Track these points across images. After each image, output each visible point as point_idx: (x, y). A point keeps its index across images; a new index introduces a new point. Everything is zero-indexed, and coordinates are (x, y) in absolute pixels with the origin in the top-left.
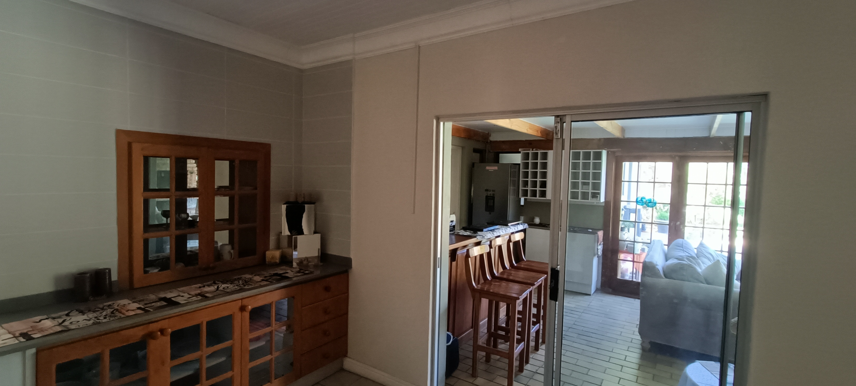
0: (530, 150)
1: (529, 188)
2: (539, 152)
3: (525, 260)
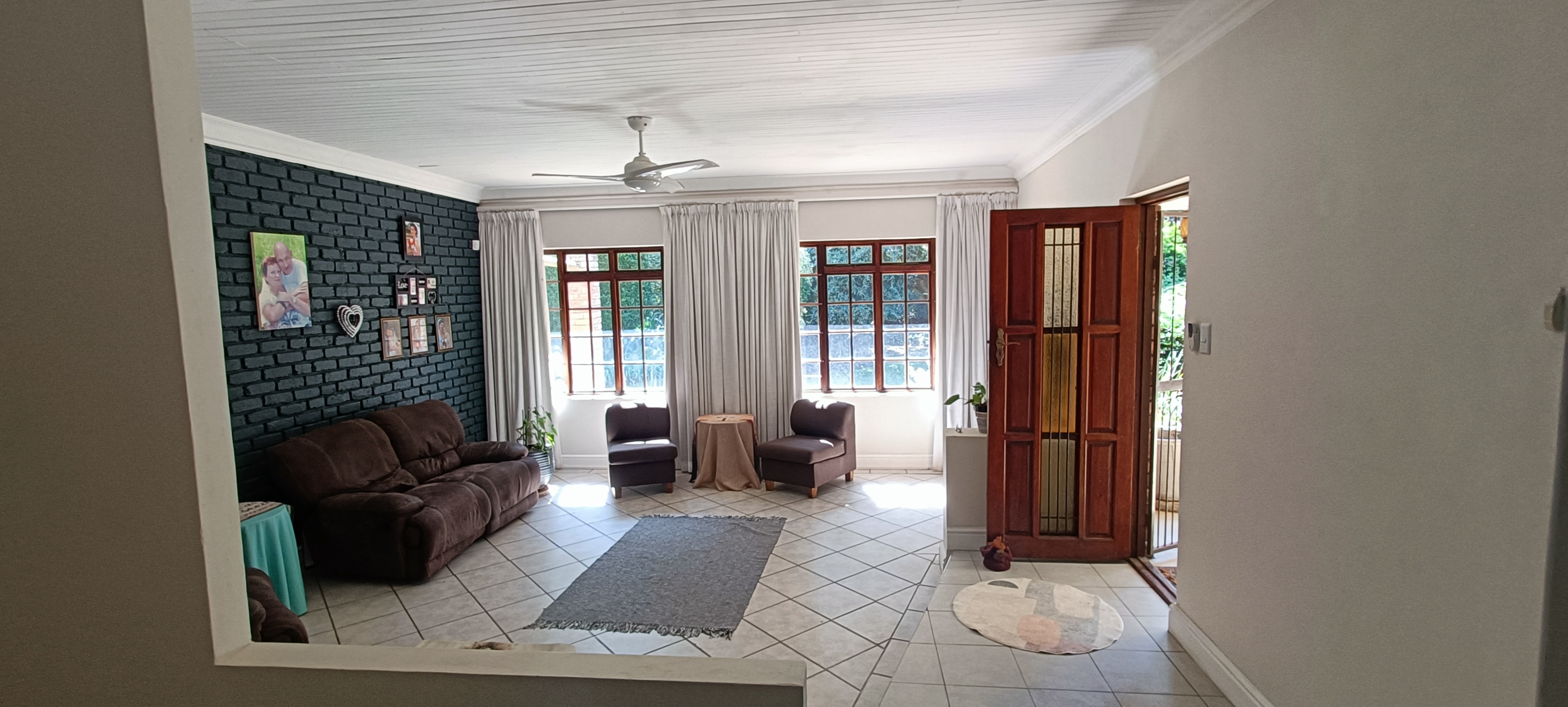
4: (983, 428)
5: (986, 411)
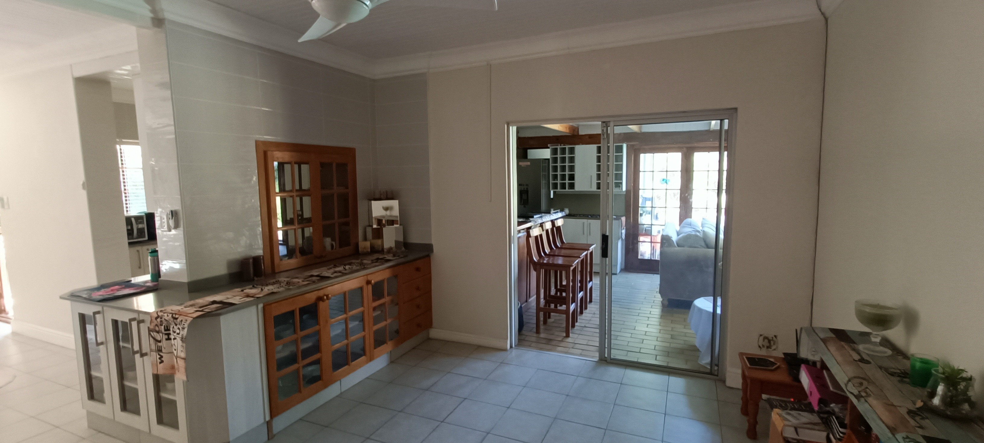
0: (558, 146)
1: (559, 181)
2: (567, 147)
3: (566, 243)
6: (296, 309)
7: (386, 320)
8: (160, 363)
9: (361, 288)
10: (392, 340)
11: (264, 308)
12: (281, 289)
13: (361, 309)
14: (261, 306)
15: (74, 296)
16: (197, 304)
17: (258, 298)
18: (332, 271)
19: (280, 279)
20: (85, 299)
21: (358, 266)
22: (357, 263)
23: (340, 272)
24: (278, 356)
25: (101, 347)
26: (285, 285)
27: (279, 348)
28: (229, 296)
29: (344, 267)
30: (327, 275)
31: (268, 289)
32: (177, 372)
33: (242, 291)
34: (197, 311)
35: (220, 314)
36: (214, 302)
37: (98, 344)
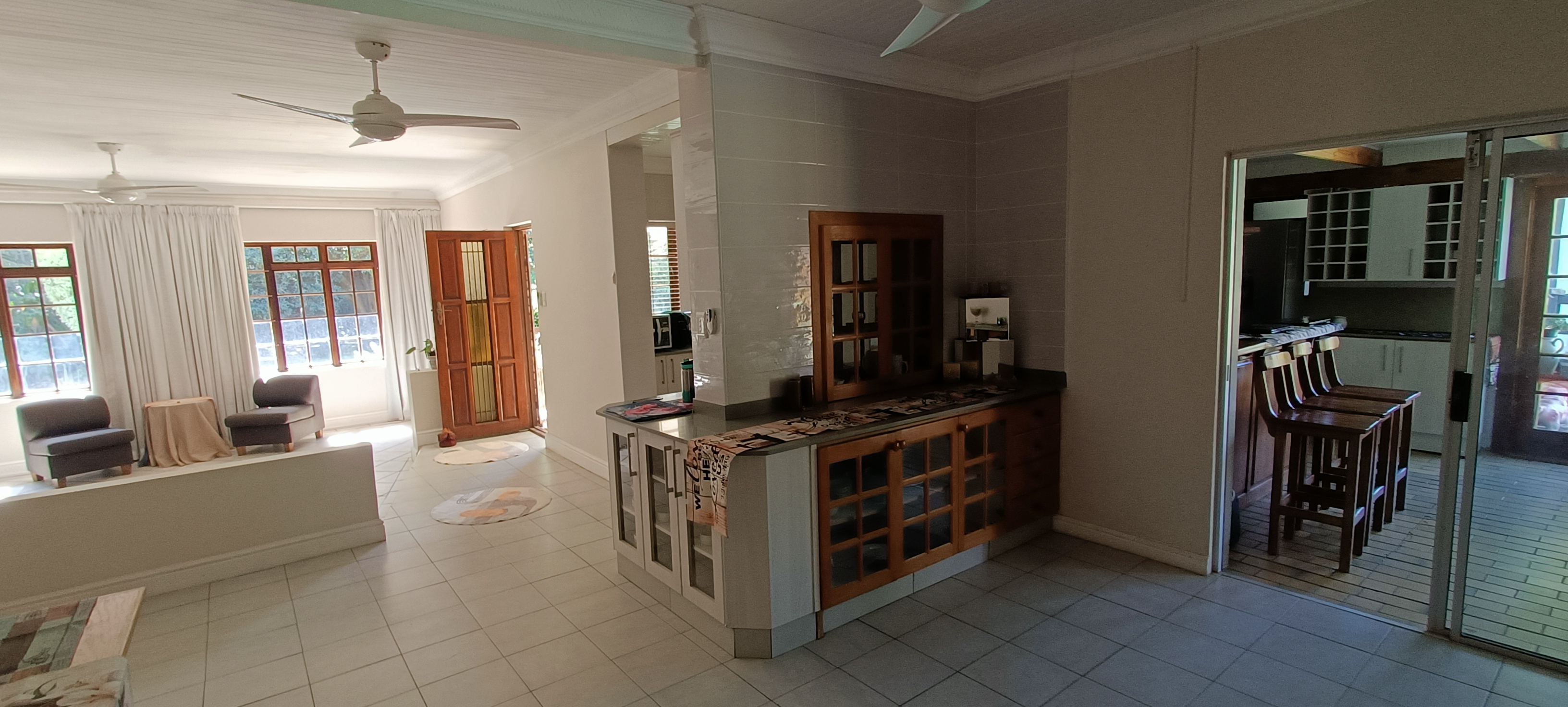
0: (1329, 191)
1: (1326, 263)
2: (1351, 193)
3: (1342, 385)
4: (433, 366)
5: (435, 355)
6: (858, 456)
7: (984, 491)
8: (697, 508)
9: (948, 437)
10: (991, 524)
11: (818, 450)
12: (839, 427)
13: (948, 469)
14: (814, 447)
15: (608, 412)
16: (738, 436)
17: (811, 435)
18: (906, 405)
19: (836, 412)
20: (620, 416)
21: (944, 401)
22: (941, 396)
23: (918, 408)
24: (834, 522)
25: (634, 477)
26: (844, 422)
27: (834, 511)
28: (775, 430)
29: (923, 401)
30: (899, 411)
31: (822, 425)
32: (715, 523)
33: (789, 424)
34: (739, 446)
35: (766, 453)
36: (757, 436)
37: (632, 474)
